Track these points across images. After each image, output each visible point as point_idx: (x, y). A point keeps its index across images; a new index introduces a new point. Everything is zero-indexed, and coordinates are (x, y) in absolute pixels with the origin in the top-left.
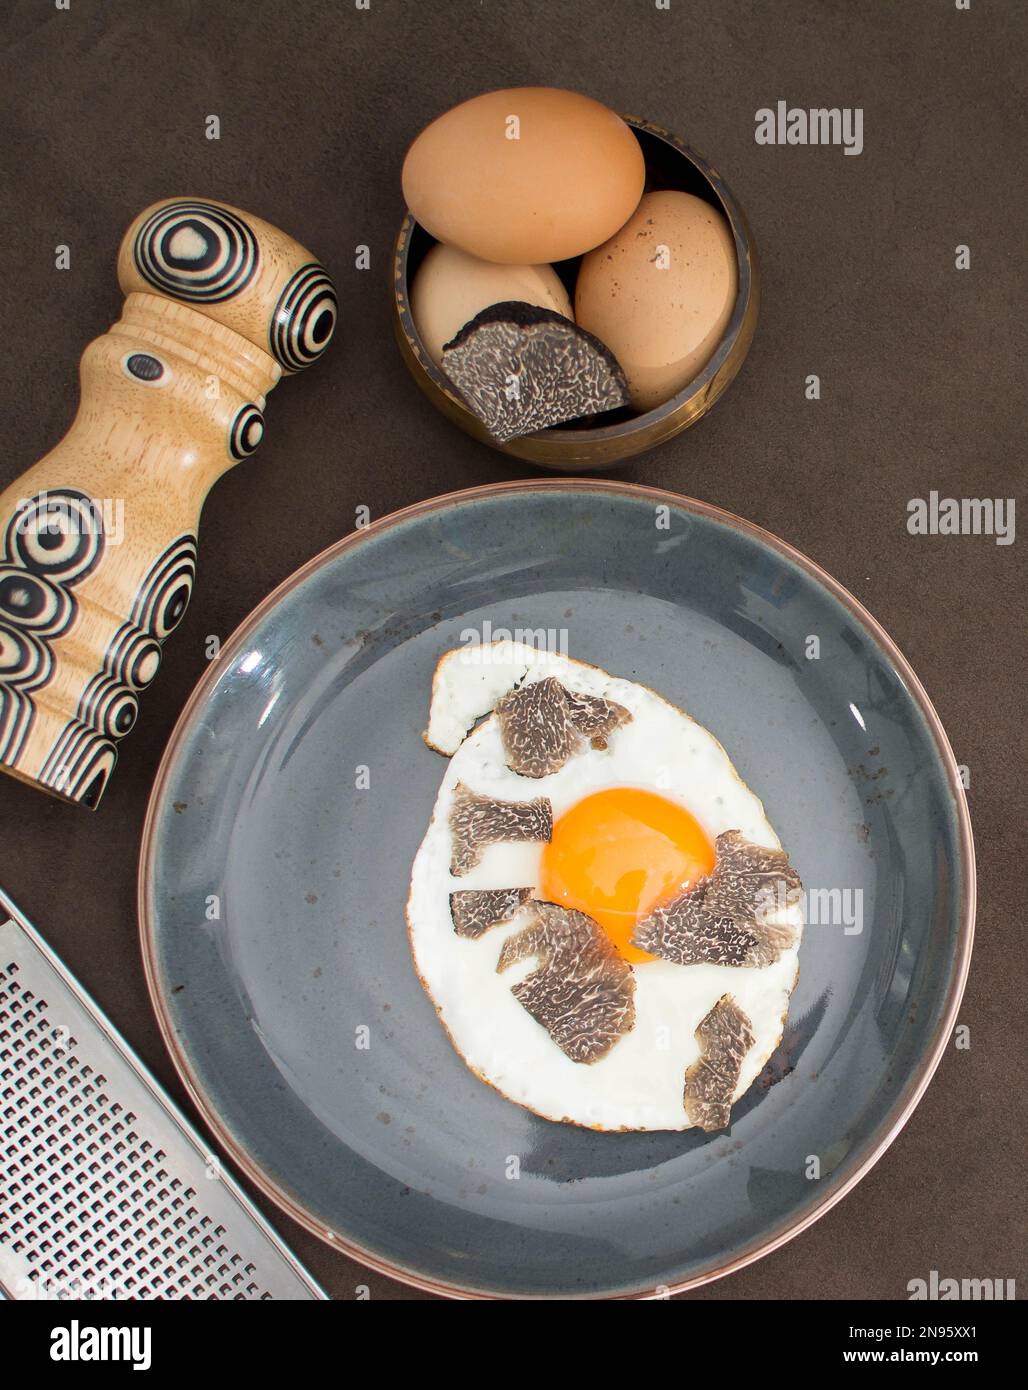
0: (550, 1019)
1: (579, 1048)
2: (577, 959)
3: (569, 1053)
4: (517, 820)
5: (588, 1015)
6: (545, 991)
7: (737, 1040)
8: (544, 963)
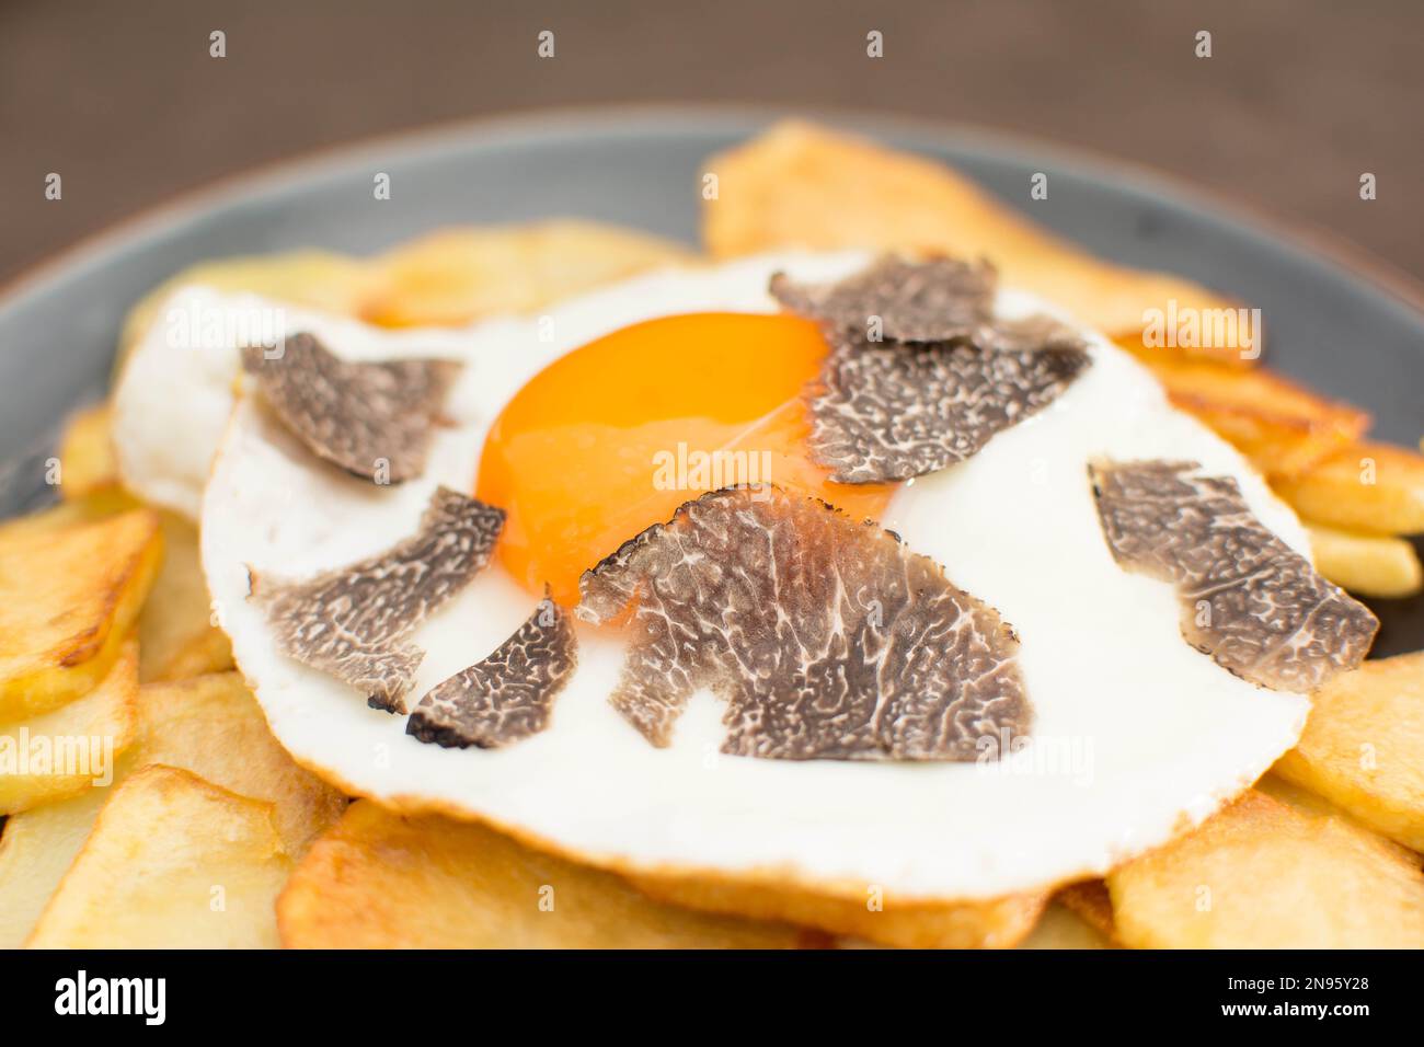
0: (859, 735)
1: (975, 733)
2: (783, 616)
4: (423, 568)
5: (916, 677)
6: (789, 712)
7: (1205, 502)
8: (732, 681)
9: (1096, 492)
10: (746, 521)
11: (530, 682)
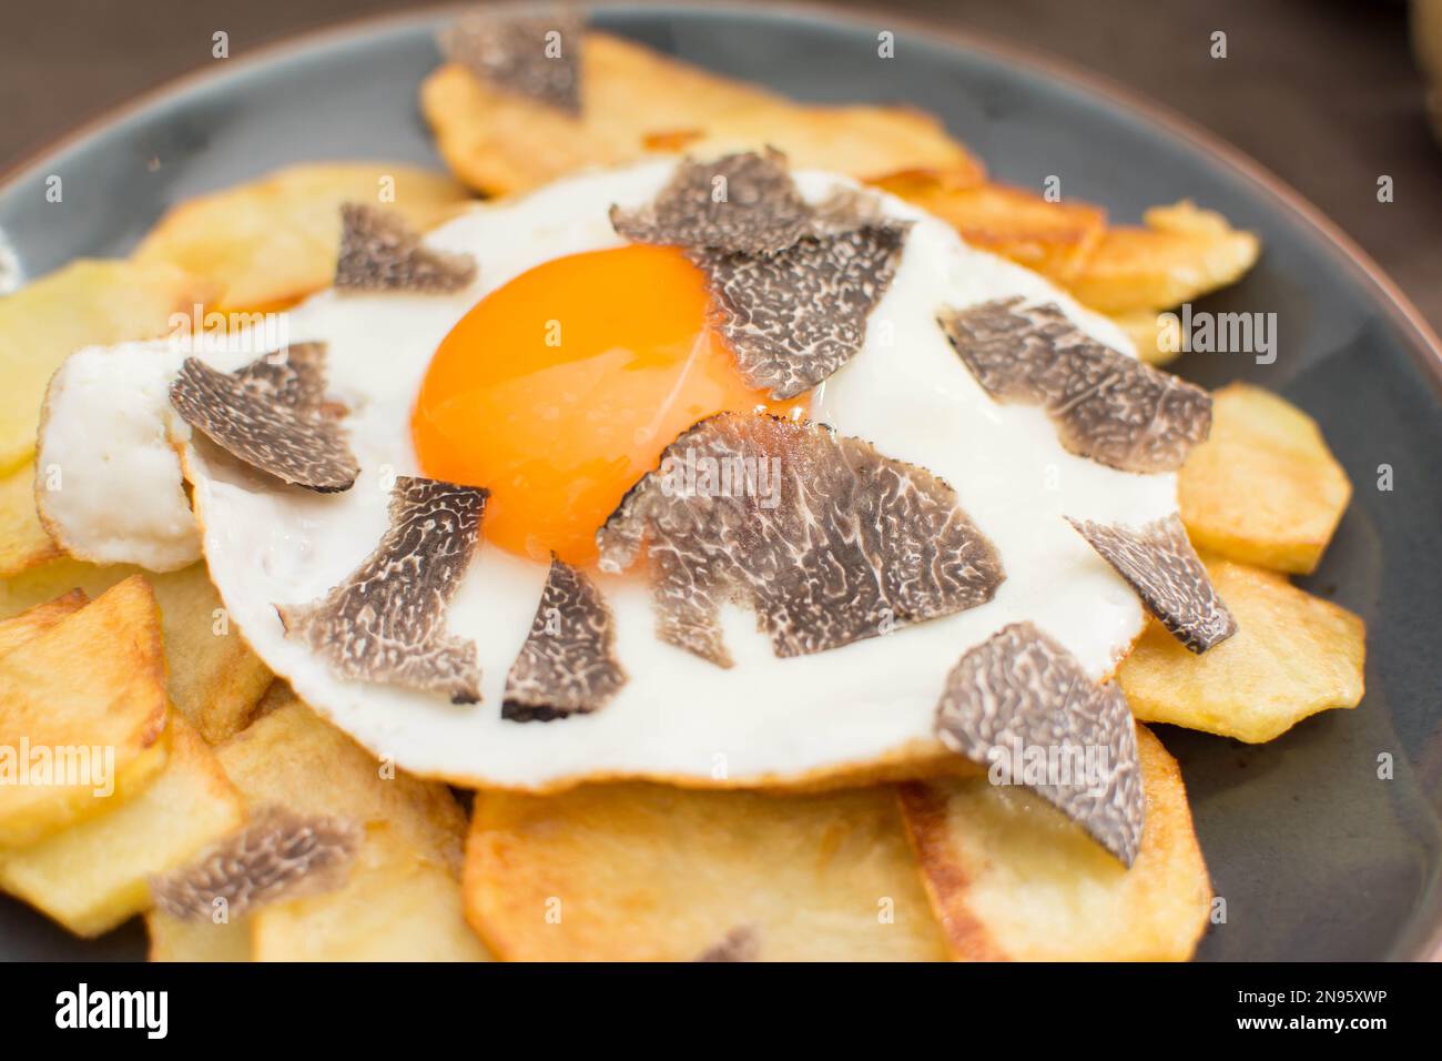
0: (878, 610)
1: (963, 581)
2: (766, 523)
3: (969, 604)
4: (418, 559)
5: (894, 545)
6: (808, 605)
7: (1042, 330)
8: (747, 591)
9: (952, 342)
10: (719, 450)
11: (584, 640)
